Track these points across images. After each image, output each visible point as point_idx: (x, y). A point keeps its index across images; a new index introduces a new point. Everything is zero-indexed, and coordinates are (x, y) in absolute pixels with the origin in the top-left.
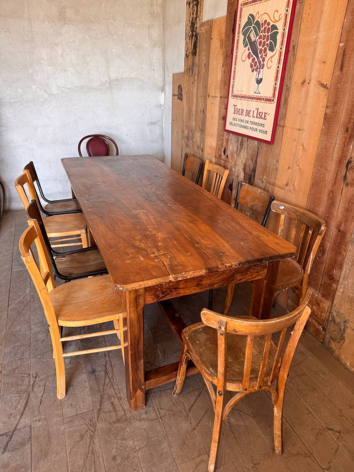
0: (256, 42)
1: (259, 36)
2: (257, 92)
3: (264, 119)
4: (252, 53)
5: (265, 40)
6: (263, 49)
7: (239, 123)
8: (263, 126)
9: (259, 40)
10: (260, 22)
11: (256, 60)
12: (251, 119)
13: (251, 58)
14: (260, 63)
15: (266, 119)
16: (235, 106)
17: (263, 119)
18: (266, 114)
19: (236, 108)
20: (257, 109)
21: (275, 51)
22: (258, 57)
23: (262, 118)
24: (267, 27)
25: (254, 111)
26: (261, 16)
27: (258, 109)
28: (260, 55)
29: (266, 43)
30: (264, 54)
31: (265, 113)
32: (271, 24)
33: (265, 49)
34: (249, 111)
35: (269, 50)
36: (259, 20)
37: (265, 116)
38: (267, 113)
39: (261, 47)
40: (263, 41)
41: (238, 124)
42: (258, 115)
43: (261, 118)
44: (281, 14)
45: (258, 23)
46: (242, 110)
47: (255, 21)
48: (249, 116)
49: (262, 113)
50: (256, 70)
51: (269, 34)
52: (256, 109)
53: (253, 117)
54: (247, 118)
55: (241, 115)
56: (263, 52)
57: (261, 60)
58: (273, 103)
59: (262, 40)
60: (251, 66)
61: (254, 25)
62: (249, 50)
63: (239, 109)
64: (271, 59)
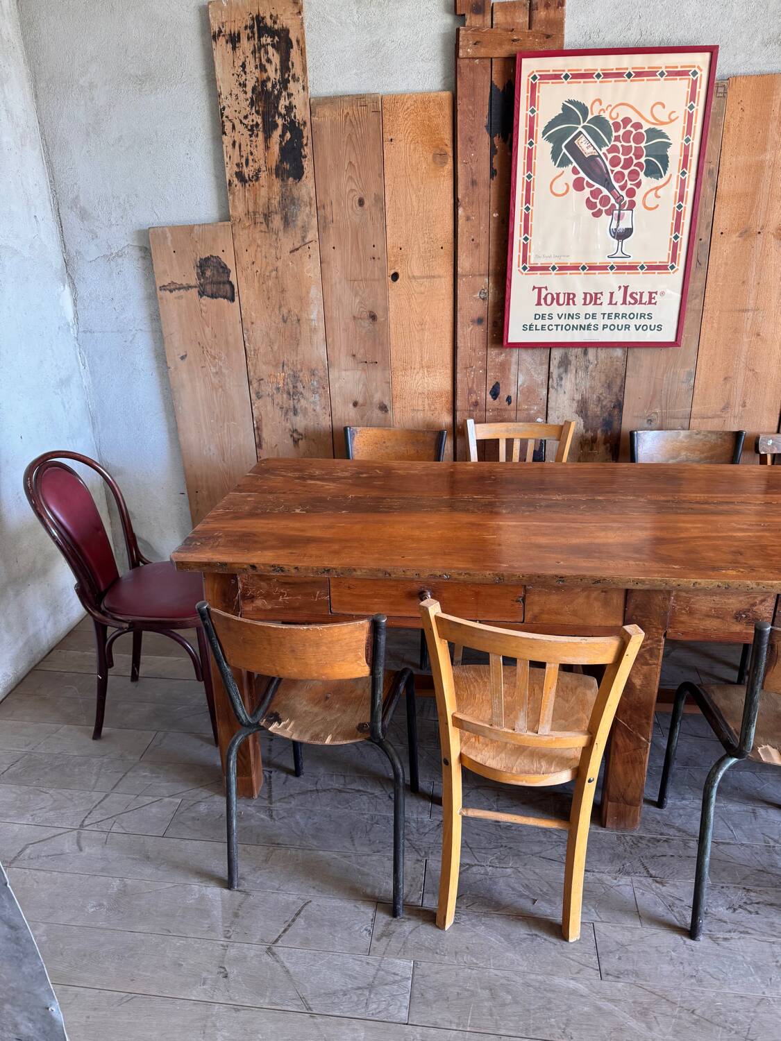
0: (598, 159)
1: (607, 148)
2: (619, 254)
3: (650, 303)
4: (587, 179)
5: (631, 155)
6: (626, 172)
7: (563, 322)
8: (646, 317)
9: (610, 156)
10: (608, 118)
11: (605, 192)
12: (606, 308)
13: (587, 190)
14: (619, 199)
15: (655, 304)
16: (540, 289)
17: (645, 304)
18: (654, 295)
19: (544, 292)
20: (623, 289)
21: (665, 178)
22: (610, 187)
23: (643, 302)
24: (634, 132)
25: (612, 294)
26: (610, 109)
27: (626, 288)
28: (616, 185)
29: (635, 161)
30: (629, 183)
31: (651, 293)
32: (646, 126)
33: (634, 175)
34: (596, 294)
35: (646, 174)
36: (606, 115)
37: (650, 298)
38: (656, 293)
39: (618, 169)
40: (623, 158)
41: (557, 326)
42: (629, 299)
43: (641, 303)
44: (674, 112)
45: (599, 121)
46: (569, 294)
47: (590, 117)
48: (595, 304)
49: (641, 294)
50: (609, 212)
51: (643, 145)
52: (620, 287)
53: (611, 303)
54: (591, 309)
55: (568, 304)
56: (626, 178)
57: (623, 193)
58: (673, 273)
59: (620, 155)
60: (590, 205)
61: (585, 124)
62: (575, 171)
63: (558, 295)
64: (654, 191)
